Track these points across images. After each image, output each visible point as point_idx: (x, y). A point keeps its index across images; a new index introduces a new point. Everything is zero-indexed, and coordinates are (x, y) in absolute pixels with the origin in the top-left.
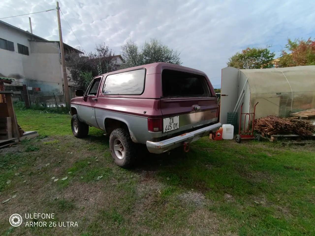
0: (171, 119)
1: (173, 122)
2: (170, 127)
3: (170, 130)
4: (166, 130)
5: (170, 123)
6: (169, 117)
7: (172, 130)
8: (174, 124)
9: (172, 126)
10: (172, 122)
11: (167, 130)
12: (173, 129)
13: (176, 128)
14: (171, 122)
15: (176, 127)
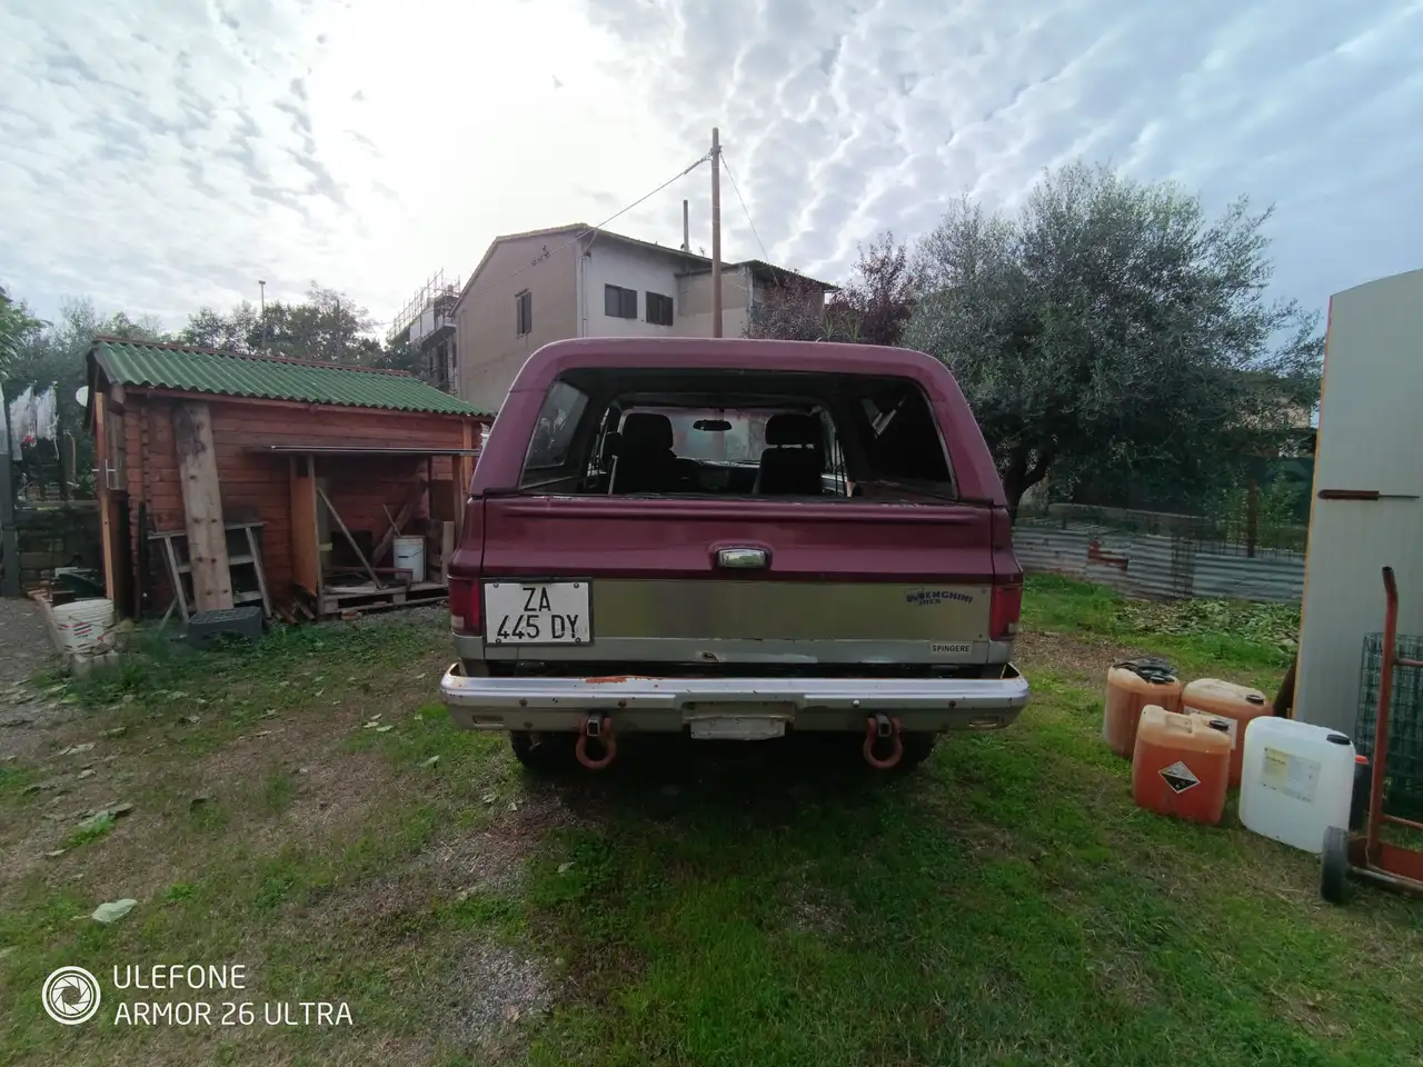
0: (533, 590)
1: (548, 607)
2: (529, 625)
3: (526, 639)
4: (499, 634)
5: (526, 609)
6: (521, 582)
7: (536, 640)
8: (554, 617)
9: (544, 621)
10: (541, 606)
11: (506, 635)
12: (546, 637)
13: (567, 638)
14: (535, 604)
15: (568, 632)
